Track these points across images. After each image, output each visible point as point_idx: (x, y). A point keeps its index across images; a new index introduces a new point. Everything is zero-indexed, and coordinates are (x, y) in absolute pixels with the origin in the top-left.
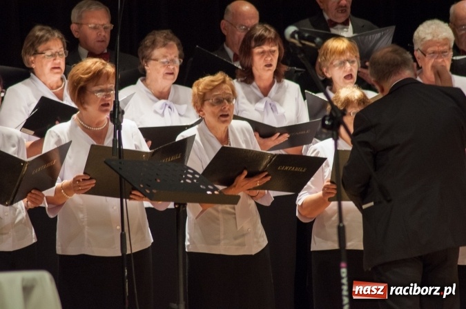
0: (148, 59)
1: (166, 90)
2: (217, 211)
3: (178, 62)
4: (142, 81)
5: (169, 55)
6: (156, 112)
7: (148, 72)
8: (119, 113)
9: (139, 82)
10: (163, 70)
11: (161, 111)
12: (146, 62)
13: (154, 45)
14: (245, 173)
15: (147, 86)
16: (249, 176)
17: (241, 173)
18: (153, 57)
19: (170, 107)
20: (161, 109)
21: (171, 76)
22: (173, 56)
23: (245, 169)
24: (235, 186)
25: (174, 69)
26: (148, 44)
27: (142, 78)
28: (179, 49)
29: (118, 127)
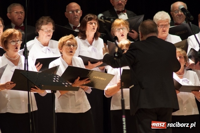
0: (39, 29)
1: (47, 42)
2: (68, 94)
3: (52, 31)
4: (37, 38)
5: (48, 28)
6: (43, 52)
7: (39, 34)
8: (27, 52)
9: (35, 38)
10: (46, 35)
11: (45, 51)
12: (38, 30)
13: (42, 23)
14: (79, 78)
15: (39, 40)
16: (81, 79)
17: (77, 78)
18: (42, 29)
19: (49, 50)
20: (45, 50)
21: (49, 37)
22: (50, 29)
23: (79, 76)
24: (74, 84)
25: (50, 34)
26: (39, 23)
27: (36, 37)
28: (53, 25)
29: (26, 58)
